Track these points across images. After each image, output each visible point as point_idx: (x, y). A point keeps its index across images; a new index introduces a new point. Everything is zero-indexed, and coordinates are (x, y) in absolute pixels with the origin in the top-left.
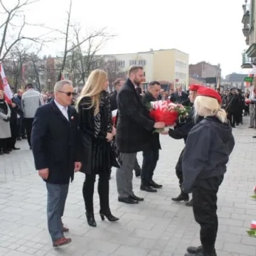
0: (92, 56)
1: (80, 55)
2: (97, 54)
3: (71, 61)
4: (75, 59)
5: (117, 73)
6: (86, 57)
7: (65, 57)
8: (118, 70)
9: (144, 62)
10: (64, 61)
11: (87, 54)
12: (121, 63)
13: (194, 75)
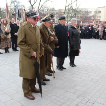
0: (77, 9)
1: (72, 8)
2: (79, 8)
3: (68, 11)
4: (69, 10)
6: (74, 9)
8: (88, 15)
9: (100, 12)
10: (65, 10)
12: (90, 12)
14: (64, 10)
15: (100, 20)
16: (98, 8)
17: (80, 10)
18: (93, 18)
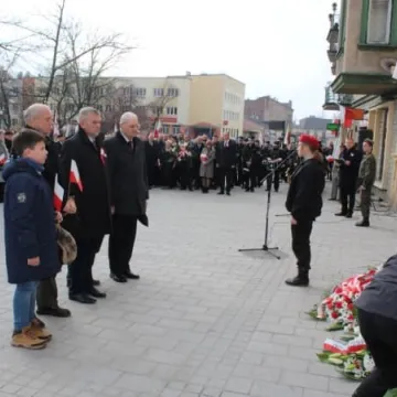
0: (95, 78)
1: (77, 75)
2: (103, 75)
3: (61, 84)
4: (67, 81)
5: (133, 106)
6: (85, 79)
7: (52, 77)
8: (135, 102)
9: (174, 92)
10: (51, 82)
11: (87, 75)
12: (142, 92)
13: (253, 117)
14: (49, 80)
15: (175, 120)
16: (169, 77)
17: (107, 82)
18: (150, 113)
